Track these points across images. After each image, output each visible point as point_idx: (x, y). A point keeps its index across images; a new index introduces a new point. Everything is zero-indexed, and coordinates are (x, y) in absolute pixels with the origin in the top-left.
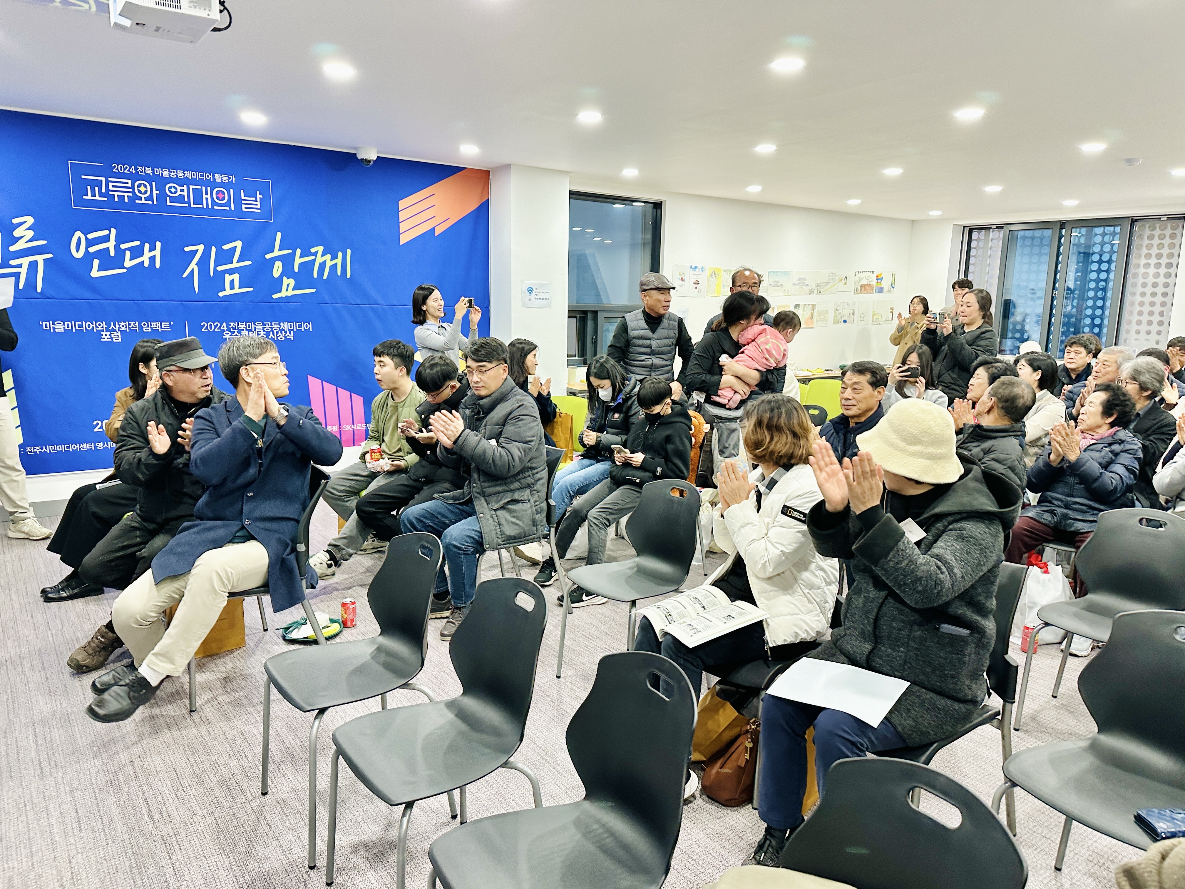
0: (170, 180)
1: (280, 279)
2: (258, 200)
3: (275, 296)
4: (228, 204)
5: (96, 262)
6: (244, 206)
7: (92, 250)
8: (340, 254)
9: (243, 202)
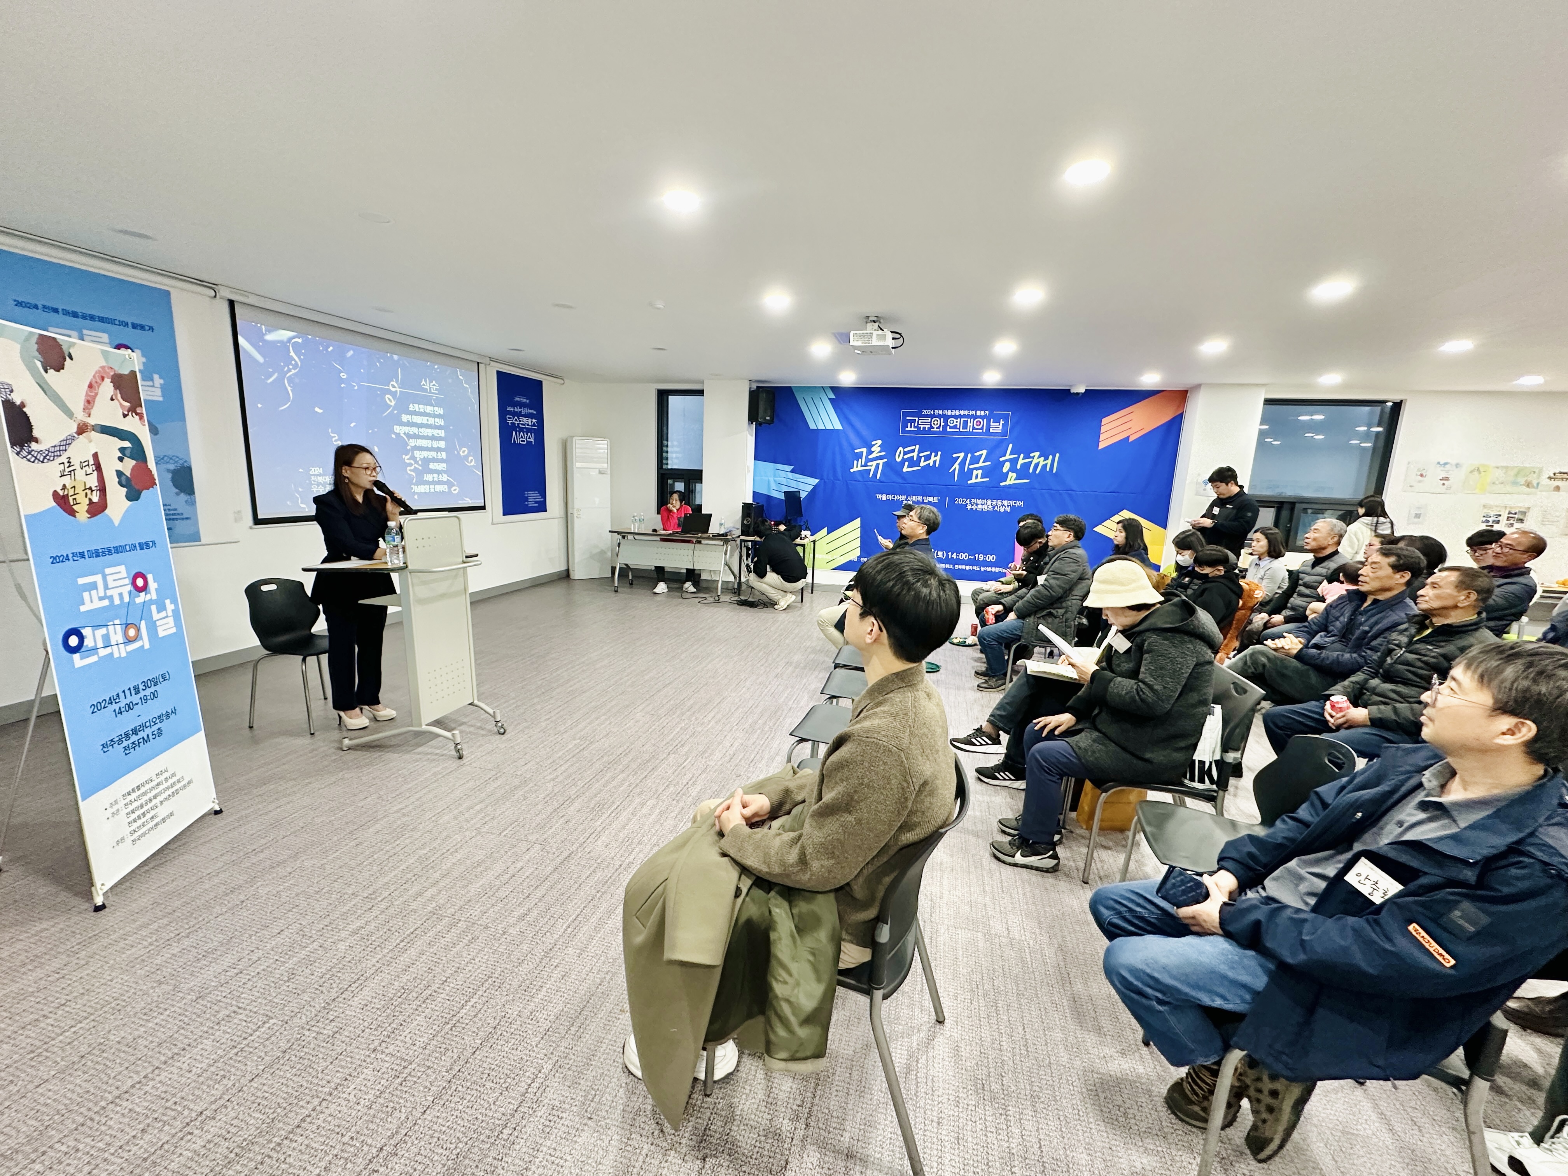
0: (951, 416)
1: (1007, 473)
2: (1001, 424)
3: (1002, 484)
4: (982, 429)
5: (907, 463)
6: (991, 429)
7: (905, 457)
8: (1051, 457)
9: (991, 426)
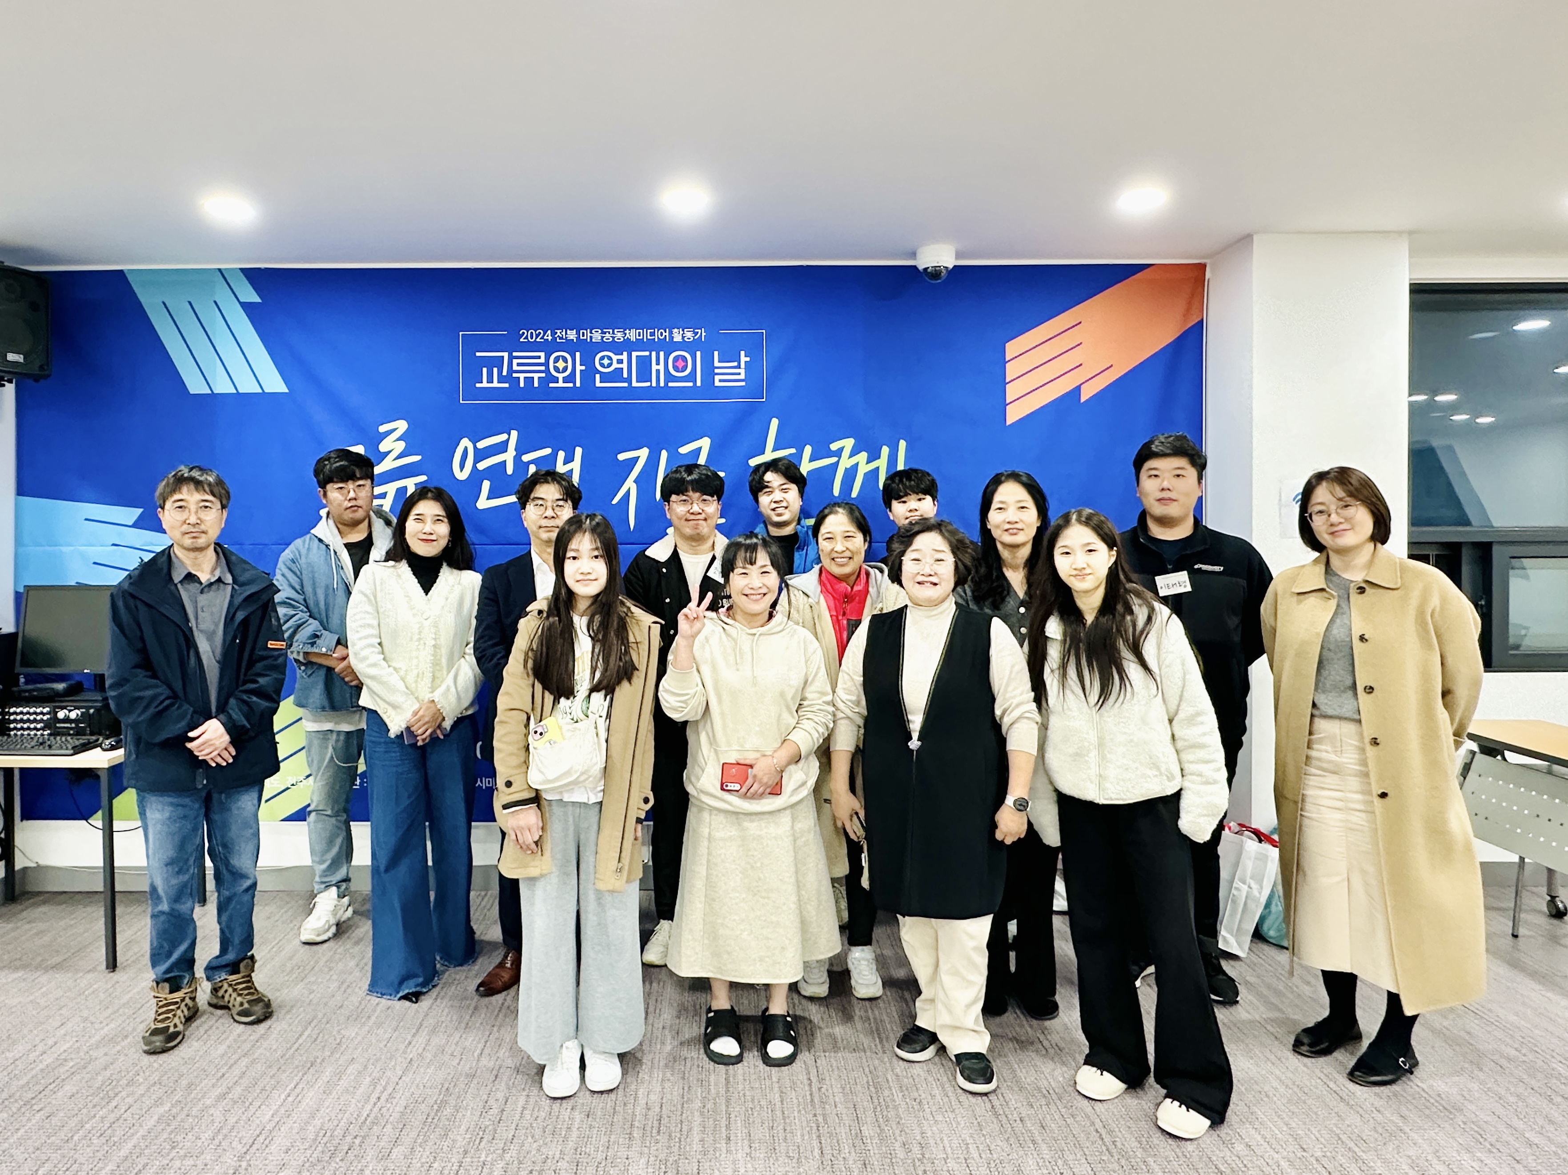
0: (603, 346)
2: (743, 365)
4: (692, 377)
5: (486, 485)
6: (717, 378)
7: (481, 466)
8: (885, 450)
9: (716, 371)
